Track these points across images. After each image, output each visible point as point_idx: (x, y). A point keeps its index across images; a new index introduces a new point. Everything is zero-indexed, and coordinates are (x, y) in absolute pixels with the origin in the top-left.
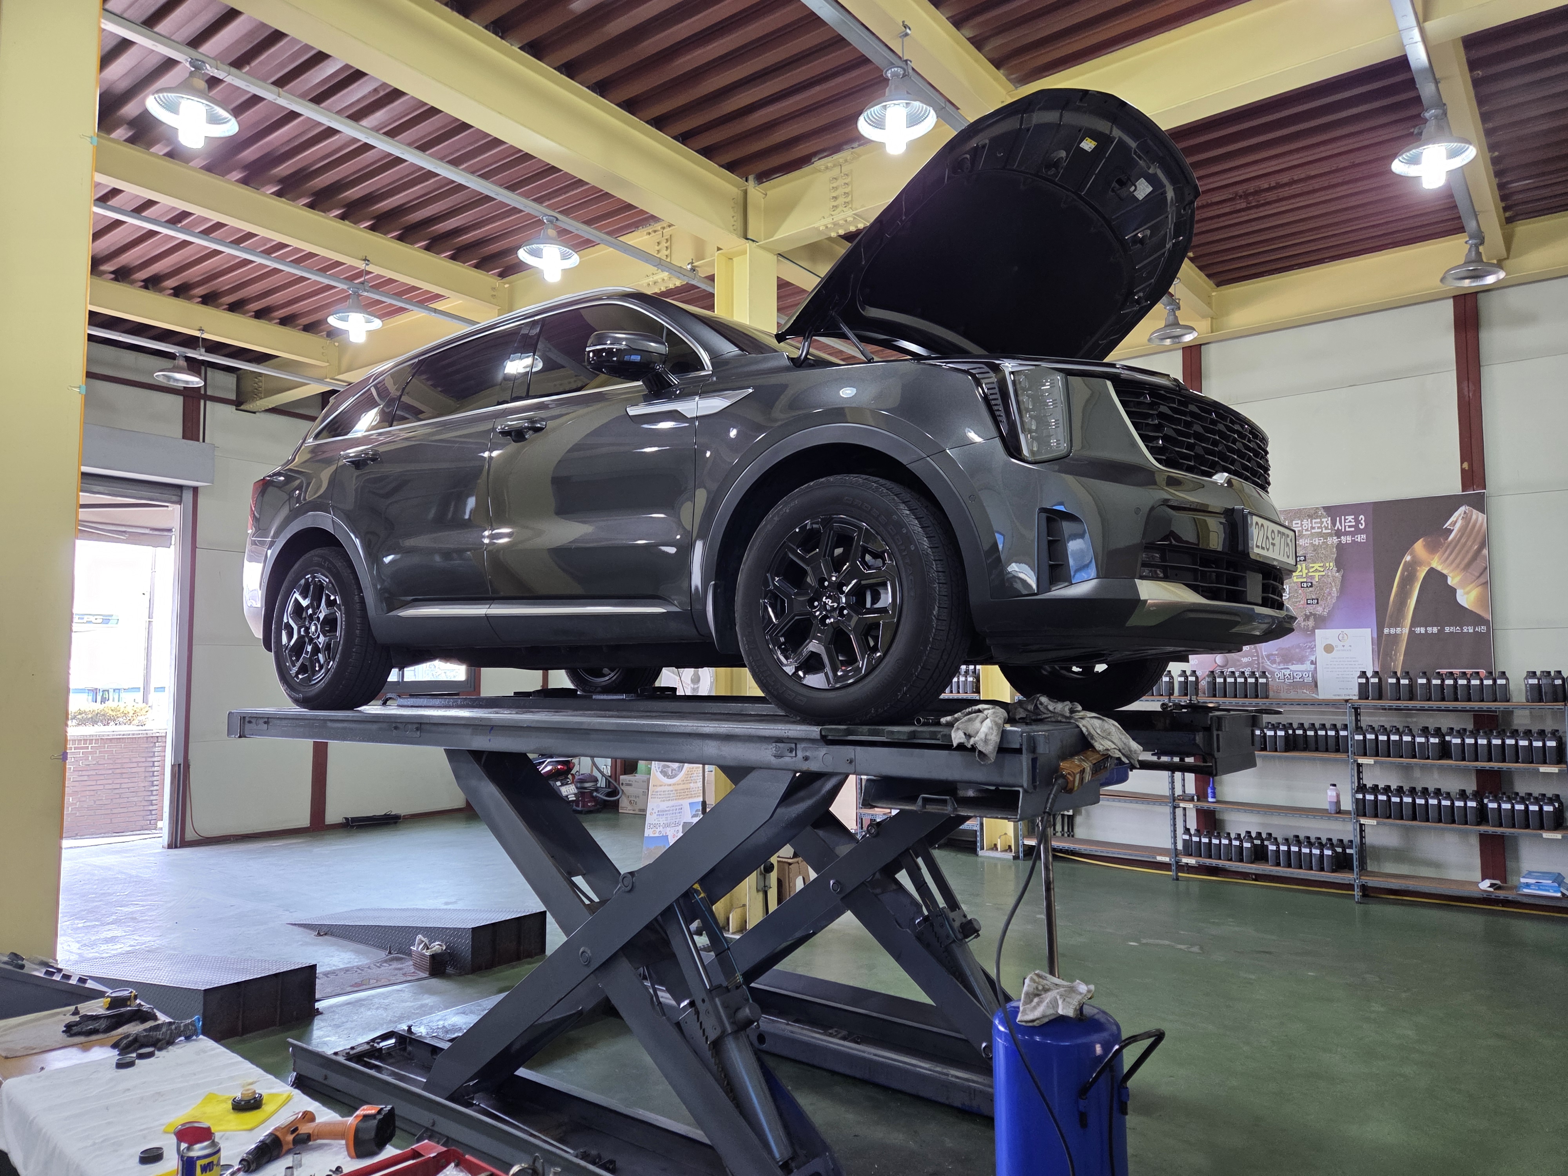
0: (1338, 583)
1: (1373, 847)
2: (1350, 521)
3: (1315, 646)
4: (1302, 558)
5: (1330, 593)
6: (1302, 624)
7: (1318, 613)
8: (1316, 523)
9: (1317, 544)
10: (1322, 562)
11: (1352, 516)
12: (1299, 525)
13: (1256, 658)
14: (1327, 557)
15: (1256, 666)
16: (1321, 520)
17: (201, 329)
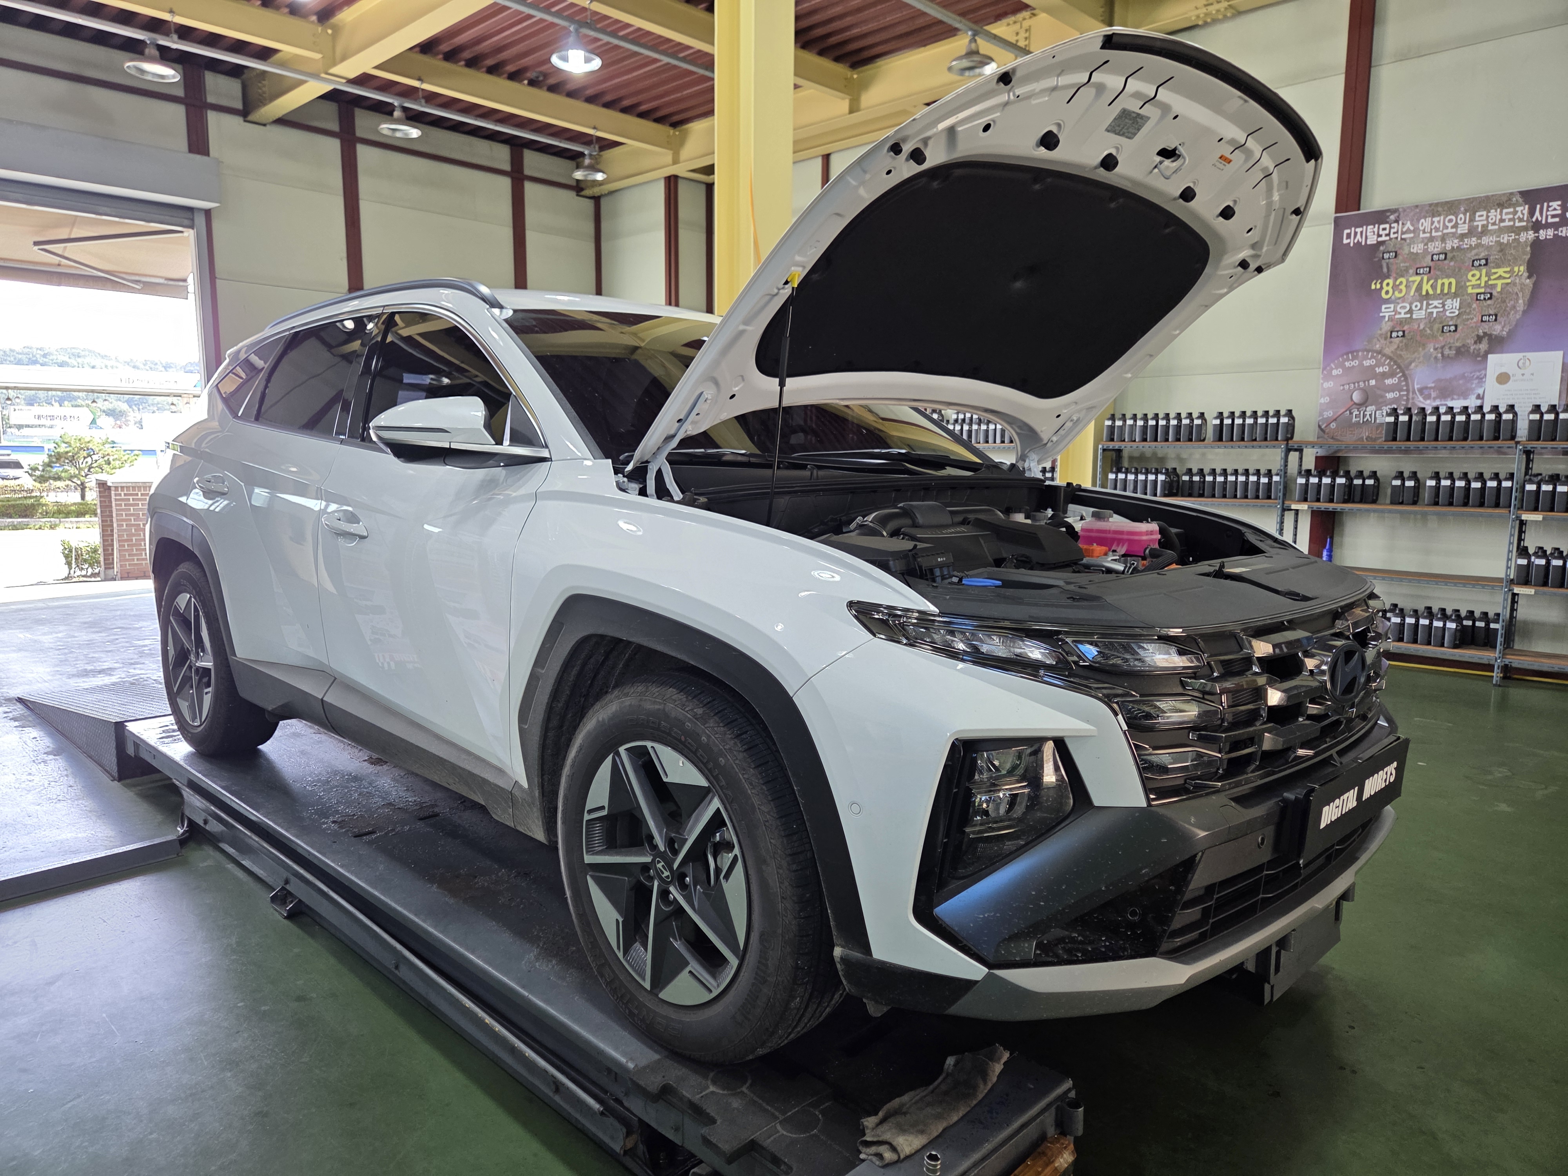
0: (1528, 293)
1: (1525, 623)
2: (1555, 209)
3: (1485, 375)
4: (1483, 262)
5: (1514, 307)
6: (1472, 348)
7: (1494, 333)
8: (1507, 214)
9: (1505, 242)
10: (1509, 265)
11: (1559, 203)
12: (1484, 218)
13: (1405, 393)
14: (1516, 259)
15: (1404, 403)
16: (1515, 208)
17: (171, 12)
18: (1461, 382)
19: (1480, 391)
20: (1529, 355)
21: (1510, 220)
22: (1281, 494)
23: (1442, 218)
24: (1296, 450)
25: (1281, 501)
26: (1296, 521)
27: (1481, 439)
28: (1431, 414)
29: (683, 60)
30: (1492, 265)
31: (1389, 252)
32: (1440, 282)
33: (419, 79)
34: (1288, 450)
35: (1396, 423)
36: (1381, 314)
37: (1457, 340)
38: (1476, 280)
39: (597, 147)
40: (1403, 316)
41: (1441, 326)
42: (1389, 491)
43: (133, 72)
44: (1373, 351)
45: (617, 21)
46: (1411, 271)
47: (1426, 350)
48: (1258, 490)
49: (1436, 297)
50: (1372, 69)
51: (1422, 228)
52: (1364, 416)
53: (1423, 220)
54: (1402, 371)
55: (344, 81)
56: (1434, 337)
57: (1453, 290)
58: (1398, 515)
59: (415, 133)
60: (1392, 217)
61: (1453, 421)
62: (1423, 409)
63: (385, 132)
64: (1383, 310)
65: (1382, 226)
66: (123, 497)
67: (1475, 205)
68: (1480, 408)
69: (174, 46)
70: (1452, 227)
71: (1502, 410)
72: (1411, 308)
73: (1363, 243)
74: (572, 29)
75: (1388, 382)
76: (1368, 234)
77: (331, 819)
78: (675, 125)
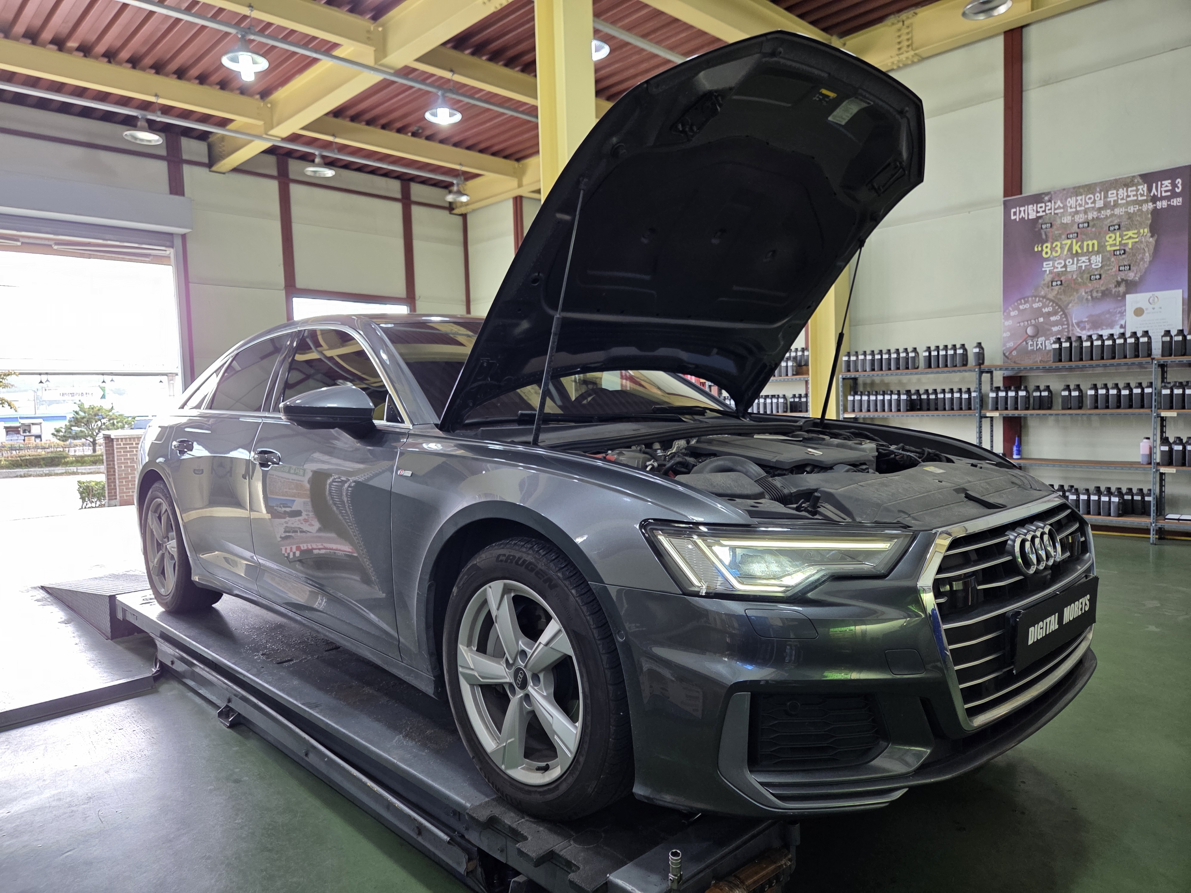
0: (1152, 248)
1: (1172, 497)
2: (1167, 186)
3: (1125, 310)
4: (1117, 227)
5: (1142, 259)
6: (1114, 291)
7: (1129, 279)
8: (1131, 191)
9: (1132, 211)
10: (1136, 229)
11: (1170, 181)
12: (1115, 195)
13: (1066, 326)
14: (1141, 224)
15: (1066, 334)
16: (1137, 187)
17: (156, 95)
18: (1107, 316)
19: (1123, 322)
20: (1157, 294)
21: (1134, 196)
22: (978, 406)
23: (1083, 196)
24: (987, 372)
25: (978, 411)
26: (992, 426)
27: (1125, 357)
28: (1086, 341)
29: (522, 112)
30: (1123, 229)
31: (1046, 224)
32: (1085, 244)
33: (334, 135)
34: (981, 372)
35: (1060, 349)
36: (1043, 269)
37: (1102, 285)
38: (1112, 241)
39: (462, 178)
40: (1059, 269)
41: (1089, 275)
42: (1060, 400)
43: (129, 138)
44: (1040, 297)
45: (473, 88)
46: (1064, 237)
47: (1079, 294)
48: (961, 403)
49: (1083, 254)
50: (1024, 93)
51: (1069, 205)
52: (1037, 345)
53: (1069, 199)
54: (1063, 310)
55: (279, 139)
56: (1084, 284)
57: (1096, 249)
58: (1069, 418)
59: (329, 173)
60: (1046, 198)
61: (1103, 345)
62: (1080, 337)
63: (309, 173)
64: (1045, 266)
65: (1039, 205)
66: (122, 446)
67: (1107, 186)
68: (1123, 335)
69: (159, 119)
70: (1092, 203)
71: (1139, 334)
72: (1065, 263)
73: (1026, 218)
74: (440, 93)
75: (1053, 319)
76: (1030, 211)
77: (261, 652)
78: (518, 160)
